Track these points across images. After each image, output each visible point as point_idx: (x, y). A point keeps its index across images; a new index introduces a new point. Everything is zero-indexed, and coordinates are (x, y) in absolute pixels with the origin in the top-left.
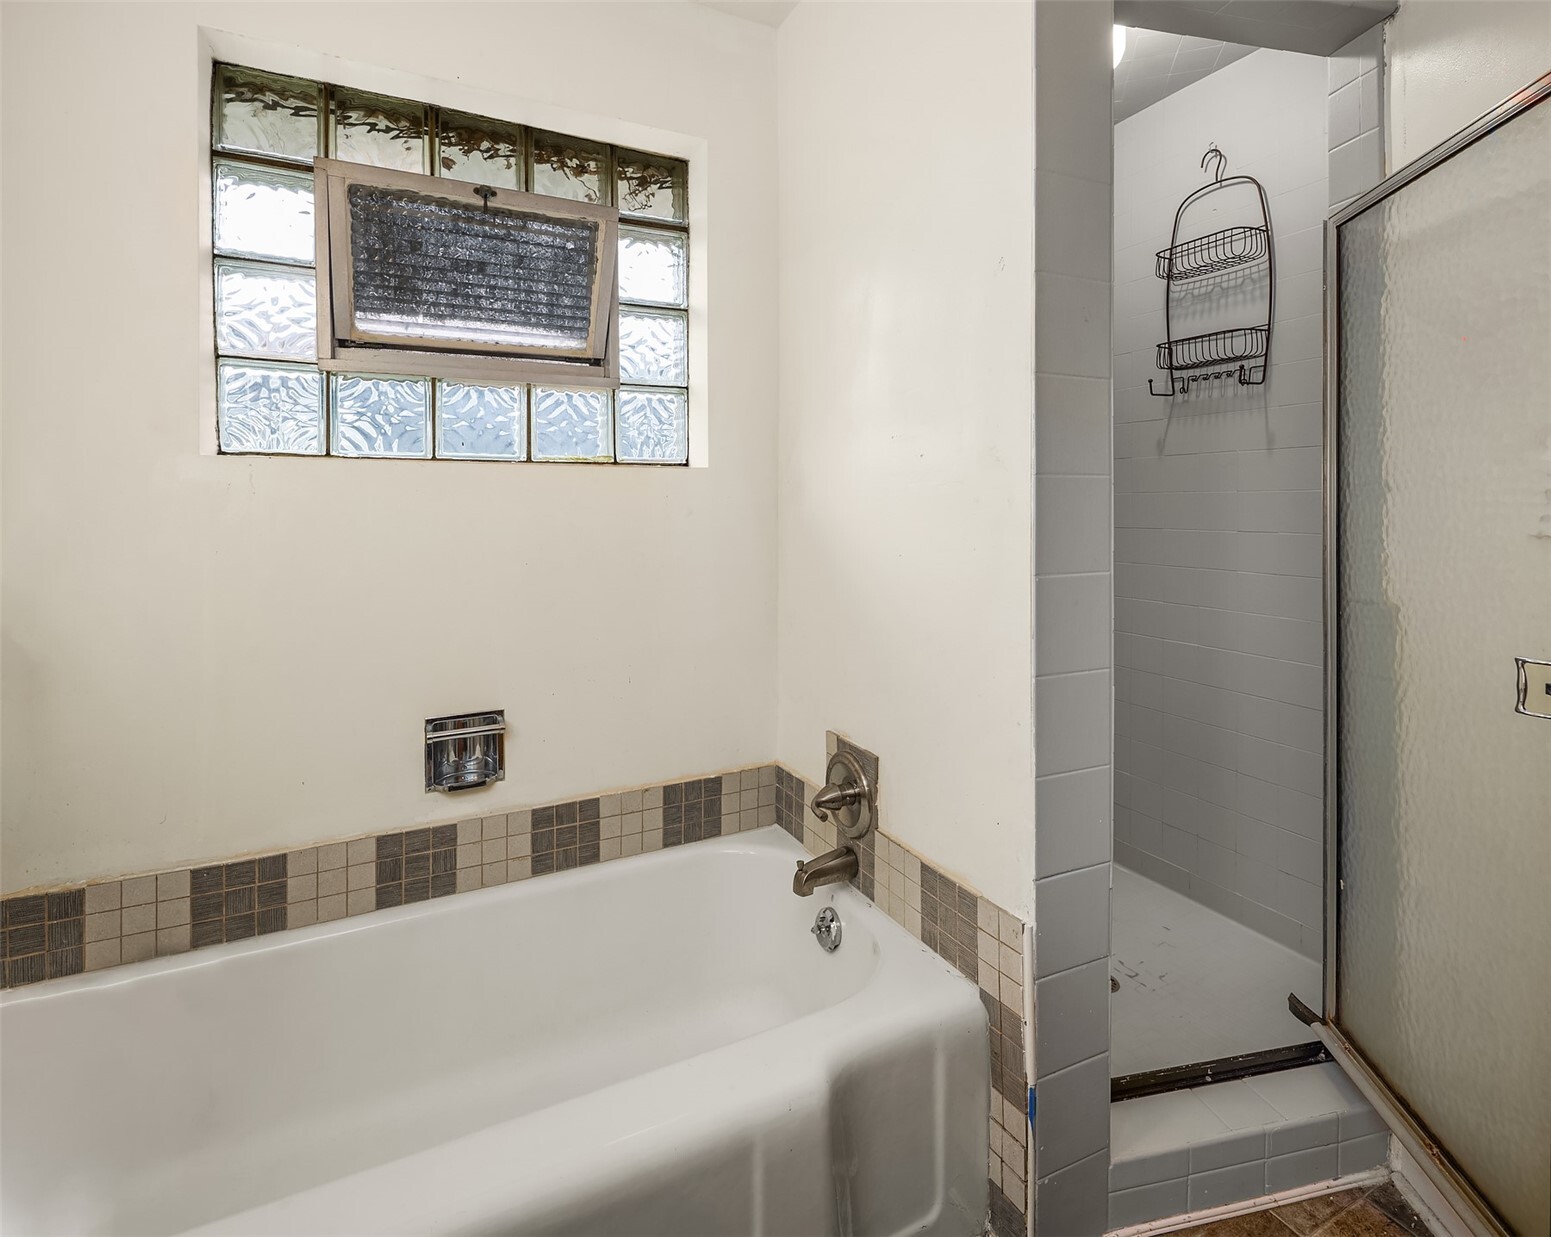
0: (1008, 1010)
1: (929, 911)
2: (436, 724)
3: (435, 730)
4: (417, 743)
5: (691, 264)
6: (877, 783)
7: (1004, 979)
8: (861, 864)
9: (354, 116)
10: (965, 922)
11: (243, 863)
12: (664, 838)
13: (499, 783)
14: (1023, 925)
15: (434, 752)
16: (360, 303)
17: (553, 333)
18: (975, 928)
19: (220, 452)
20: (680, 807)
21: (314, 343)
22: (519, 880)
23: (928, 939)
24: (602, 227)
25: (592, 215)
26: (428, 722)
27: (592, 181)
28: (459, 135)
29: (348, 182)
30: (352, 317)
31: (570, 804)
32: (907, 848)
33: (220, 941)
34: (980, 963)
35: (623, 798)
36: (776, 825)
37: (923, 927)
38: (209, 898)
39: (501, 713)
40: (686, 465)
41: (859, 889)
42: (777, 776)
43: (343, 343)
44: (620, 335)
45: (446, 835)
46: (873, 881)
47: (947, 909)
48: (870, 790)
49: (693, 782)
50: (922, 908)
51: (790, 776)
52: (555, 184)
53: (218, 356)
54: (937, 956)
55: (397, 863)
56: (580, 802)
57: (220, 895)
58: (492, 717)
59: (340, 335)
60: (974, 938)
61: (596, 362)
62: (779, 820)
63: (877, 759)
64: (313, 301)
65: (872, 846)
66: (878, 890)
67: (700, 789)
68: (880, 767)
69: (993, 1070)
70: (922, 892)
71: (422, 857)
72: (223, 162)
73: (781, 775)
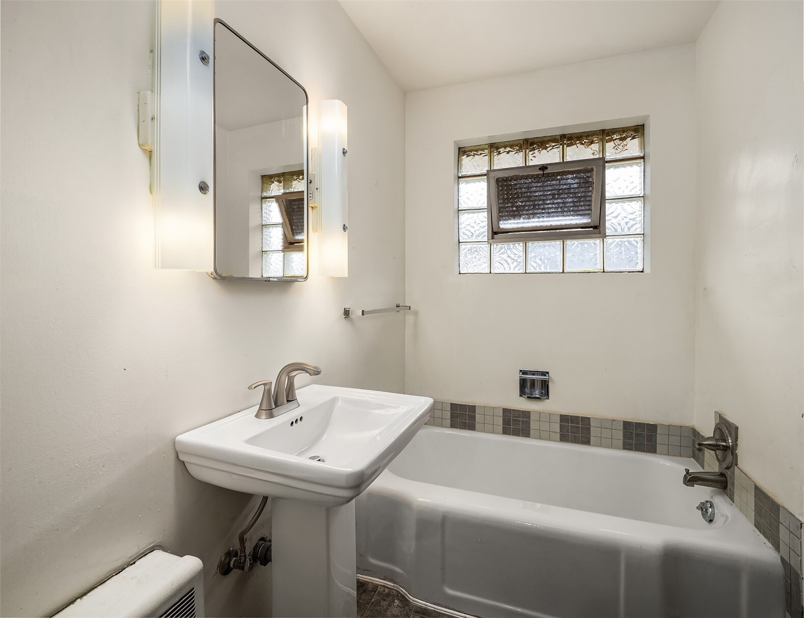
0: (794, 569)
1: (758, 511)
2: (524, 373)
3: (523, 374)
4: (517, 377)
5: (645, 174)
6: (737, 441)
7: (791, 551)
8: (728, 483)
9: (502, 150)
10: (774, 519)
11: (464, 405)
12: (623, 445)
13: (547, 400)
14: (801, 524)
15: (523, 383)
16: (500, 218)
17: (576, 217)
18: (779, 522)
19: (460, 273)
20: (632, 433)
21: (486, 235)
22: (554, 441)
23: (757, 525)
24: (595, 169)
25: (590, 166)
26: (521, 371)
27: (595, 147)
28: (538, 145)
29: (496, 178)
30: (498, 223)
31: (577, 416)
32: (750, 477)
33: (457, 428)
34: (781, 541)
35: (602, 421)
36: (692, 459)
37: (755, 519)
38: (455, 413)
39: (548, 373)
40: (642, 272)
41: (727, 496)
42: (693, 433)
43: (496, 233)
44: (606, 214)
45: (526, 414)
46: (733, 492)
47: (766, 510)
48: (733, 445)
49: (640, 423)
50: (755, 509)
51: (699, 433)
52: (577, 153)
53: (459, 242)
54: (761, 535)
55: (509, 419)
56: (581, 417)
57: (457, 413)
58: (544, 374)
59: (495, 231)
60: (778, 528)
61: (595, 227)
62: (694, 457)
63: (737, 428)
64: (486, 220)
65: (733, 474)
66: (736, 497)
67: (644, 427)
68: (739, 434)
69: (787, 601)
70: (755, 500)
71: (518, 420)
72: (461, 179)
73: (695, 432)
